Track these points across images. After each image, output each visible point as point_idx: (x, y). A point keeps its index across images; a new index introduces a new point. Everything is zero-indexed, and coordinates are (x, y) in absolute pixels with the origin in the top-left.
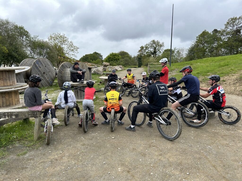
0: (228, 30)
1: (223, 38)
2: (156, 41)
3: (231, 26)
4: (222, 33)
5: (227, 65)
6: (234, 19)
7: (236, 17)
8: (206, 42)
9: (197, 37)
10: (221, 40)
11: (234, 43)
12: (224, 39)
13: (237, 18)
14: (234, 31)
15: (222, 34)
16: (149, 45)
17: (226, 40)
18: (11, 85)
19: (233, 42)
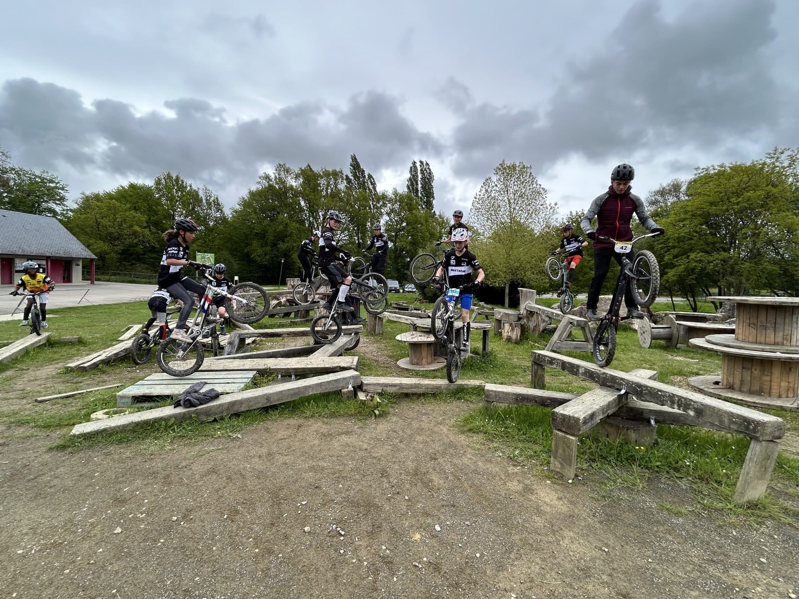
18: (775, 344)
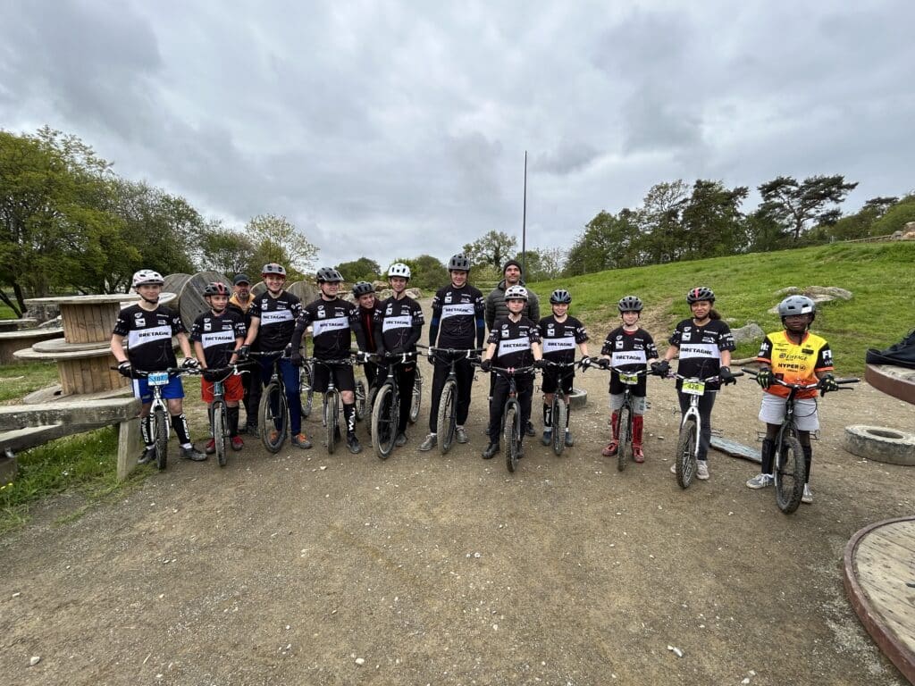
0: (652, 210)
1: (641, 227)
2: (499, 234)
3: (657, 203)
4: (639, 216)
5: (643, 286)
6: (662, 188)
7: (667, 184)
8: (606, 236)
9: (587, 226)
10: (639, 233)
11: (664, 239)
12: (645, 229)
13: (670, 185)
14: (664, 213)
15: (639, 221)
16: (482, 243)
17: (648, 233)
19: (663, 237)
